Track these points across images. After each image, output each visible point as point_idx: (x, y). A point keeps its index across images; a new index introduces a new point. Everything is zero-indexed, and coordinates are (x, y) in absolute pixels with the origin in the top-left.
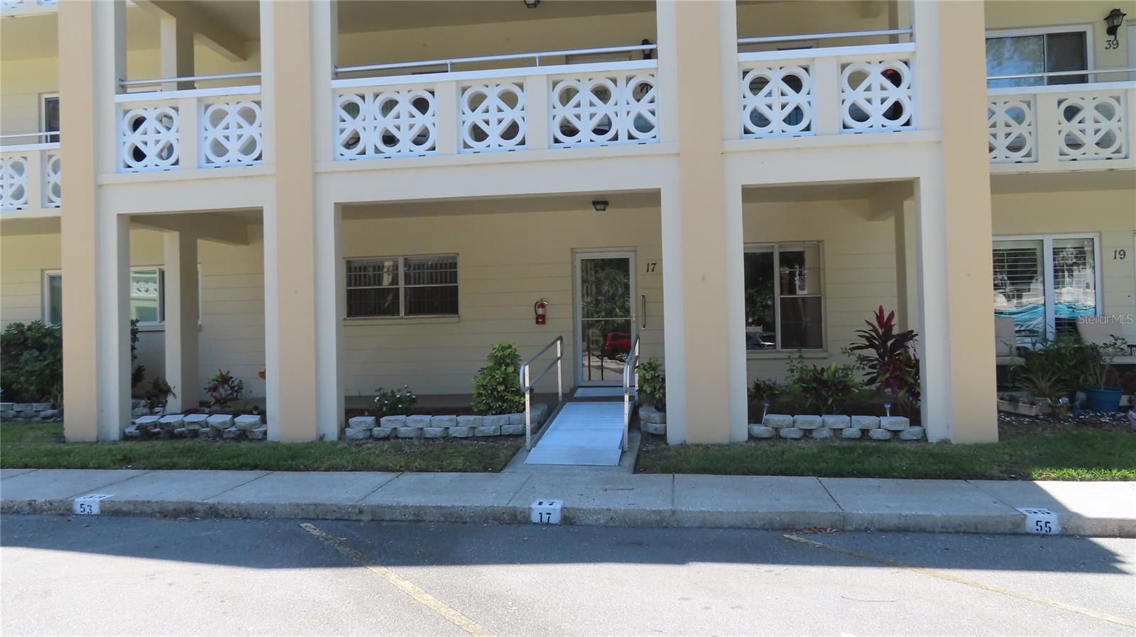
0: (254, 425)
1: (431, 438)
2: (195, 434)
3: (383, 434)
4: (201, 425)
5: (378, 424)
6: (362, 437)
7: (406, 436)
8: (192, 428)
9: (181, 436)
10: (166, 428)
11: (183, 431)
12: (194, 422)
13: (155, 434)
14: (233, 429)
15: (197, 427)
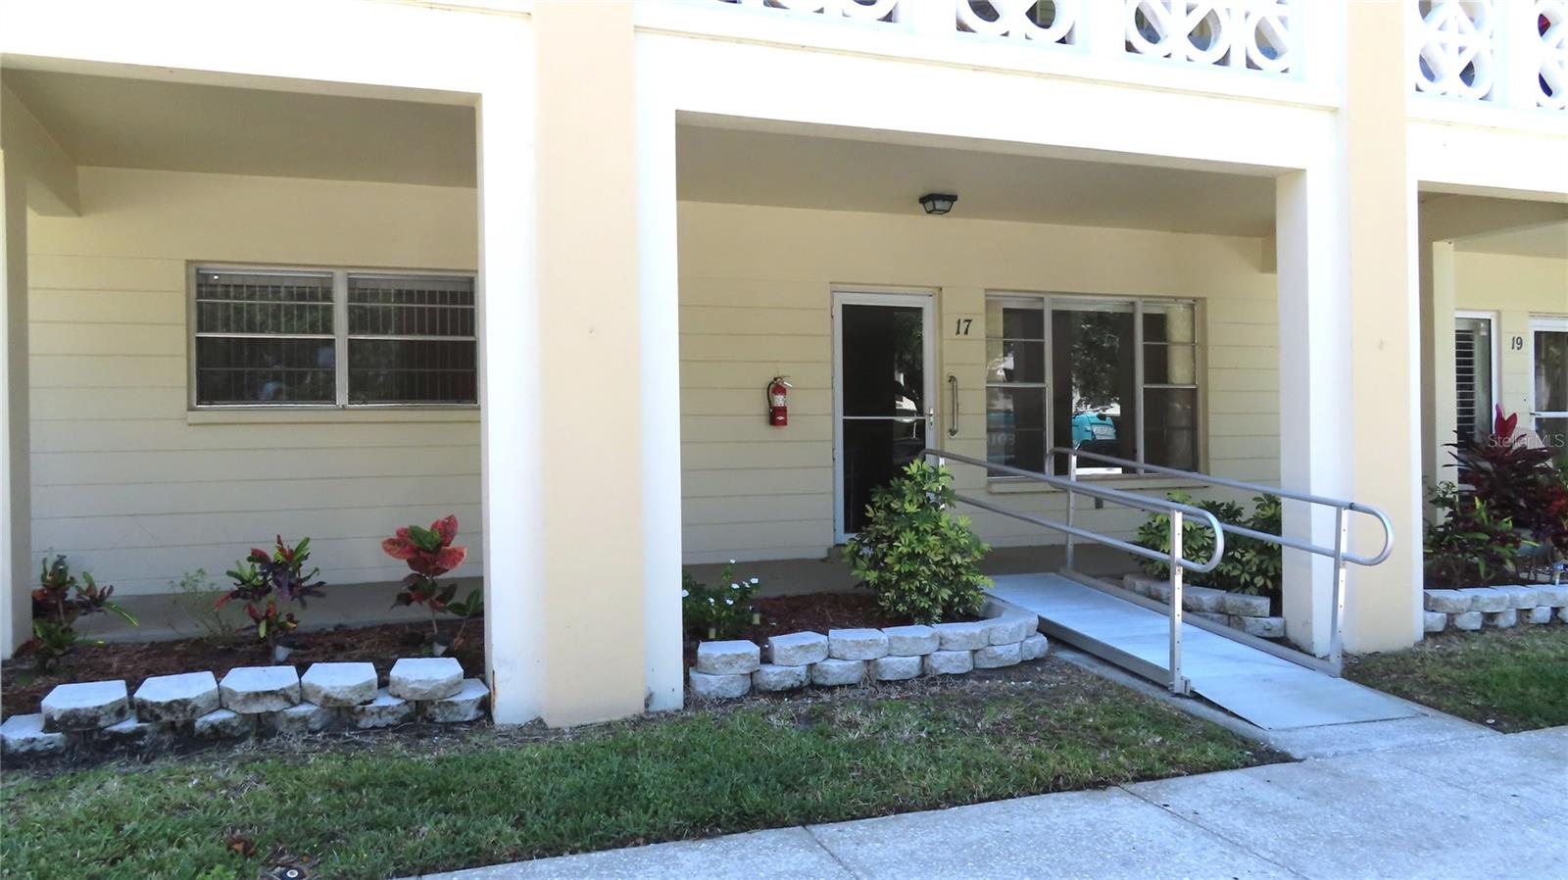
0: (453, 686)
1: (897, 682)
2: (263, 727)
3: (789, 682)
4: (288, 699)
5: (766, 659)
6: (737, 693)
7: (842, 680)
8: (257, 708)
9: (221, 738)
10: (166, 718)
11: (225, 724)
12: (271, 693)
13: (119, 737)
14: (385, 701)
15: (275, 705)
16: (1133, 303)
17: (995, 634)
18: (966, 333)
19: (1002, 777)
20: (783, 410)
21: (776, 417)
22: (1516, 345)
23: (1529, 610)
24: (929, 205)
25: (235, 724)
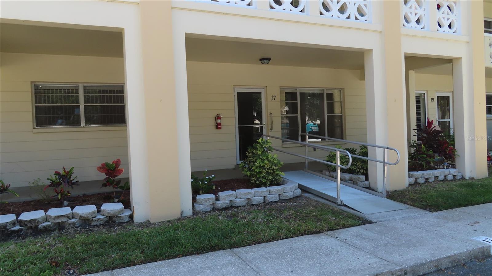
0: (121, 211)
1: (257, 205)
2: (60, 227)
3: (224, 206)
4: (68, 217)
5: (217, 199)
6: (209, 210)
7: (240, 205)
8: (58, 221)
9: (47, 230)
10: (29, 225)
11: (48, 226)
12: (63, 216)
13: (14, 232)
14: (99, 217)
15: (64, 220)
16: (323, 90)
17: (285, 189)
18: (274, 100)
19: (289, 231)
20: (220, 124)
21: (218, 126)
22: (432, 100)
23: (438, 177)
24: (263, 61)
25: (52, 226)
